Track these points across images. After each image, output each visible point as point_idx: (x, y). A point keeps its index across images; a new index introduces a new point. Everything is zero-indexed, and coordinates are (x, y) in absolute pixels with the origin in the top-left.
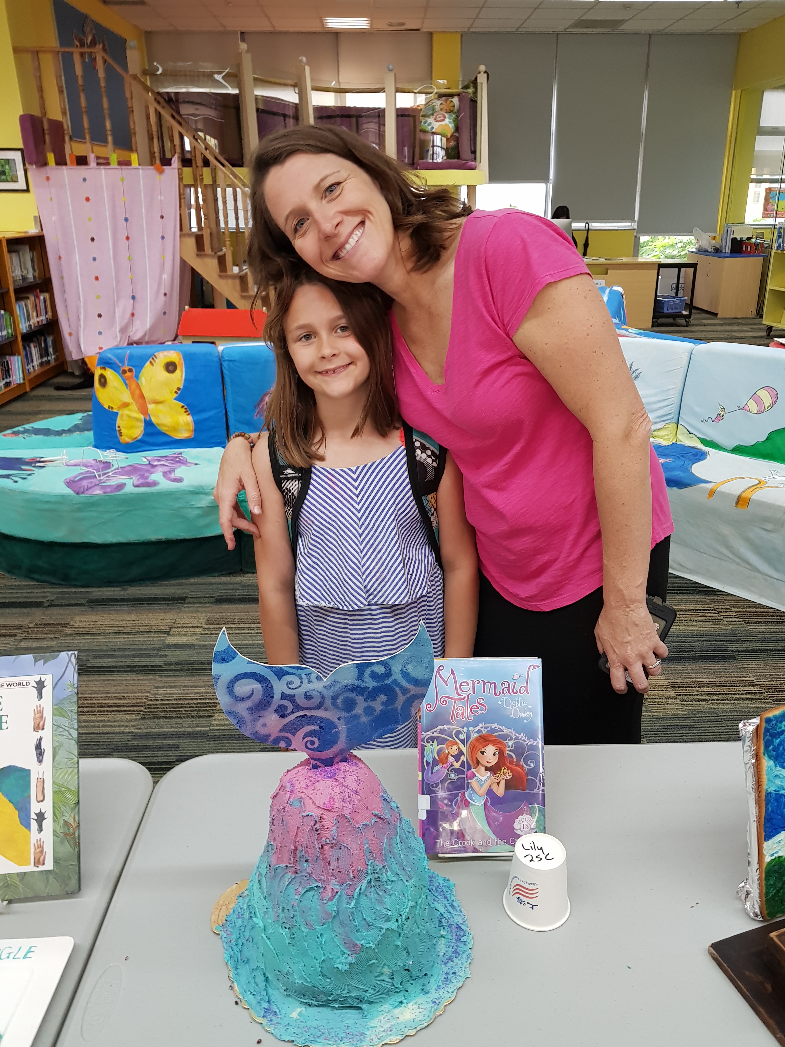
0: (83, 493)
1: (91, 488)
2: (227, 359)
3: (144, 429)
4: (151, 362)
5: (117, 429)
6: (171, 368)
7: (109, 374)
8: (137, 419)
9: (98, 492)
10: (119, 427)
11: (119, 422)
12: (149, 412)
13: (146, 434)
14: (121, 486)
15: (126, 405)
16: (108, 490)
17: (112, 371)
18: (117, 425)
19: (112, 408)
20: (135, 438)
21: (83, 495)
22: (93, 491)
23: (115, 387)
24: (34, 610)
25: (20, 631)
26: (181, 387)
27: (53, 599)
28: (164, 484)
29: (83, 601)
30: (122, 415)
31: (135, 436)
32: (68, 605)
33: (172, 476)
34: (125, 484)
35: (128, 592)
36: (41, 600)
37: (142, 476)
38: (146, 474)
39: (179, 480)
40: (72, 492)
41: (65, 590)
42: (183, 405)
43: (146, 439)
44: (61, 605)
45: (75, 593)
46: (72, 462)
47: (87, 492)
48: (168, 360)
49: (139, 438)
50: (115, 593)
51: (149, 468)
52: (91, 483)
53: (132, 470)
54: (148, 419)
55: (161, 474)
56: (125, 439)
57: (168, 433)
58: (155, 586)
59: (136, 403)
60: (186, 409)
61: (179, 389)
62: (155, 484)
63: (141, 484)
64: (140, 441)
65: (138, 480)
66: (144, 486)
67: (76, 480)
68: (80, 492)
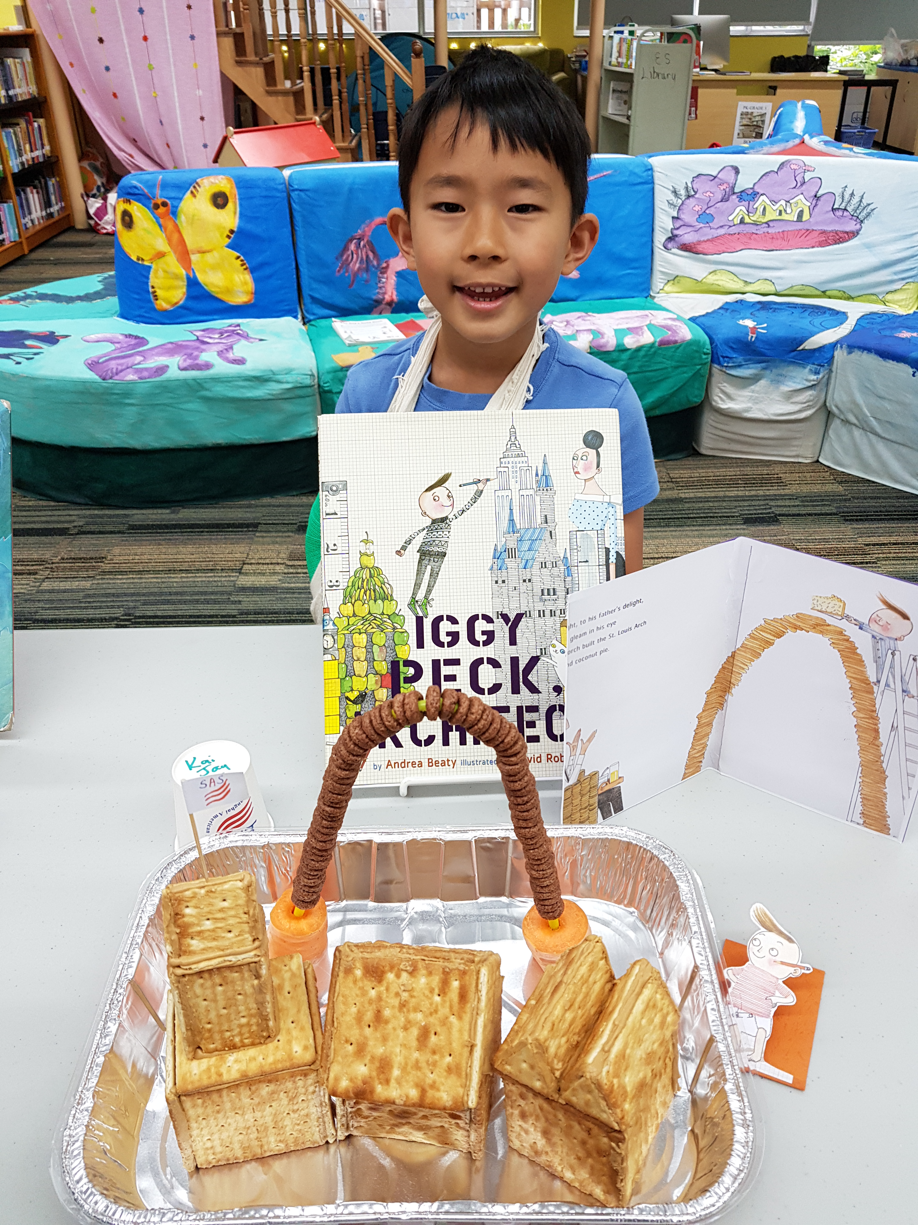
0: (111, 378)
1: (122, 371)
2: (296, 187)
3: (188, 290)
4: (192, 192)
5: (151, 290)
6: (220, 201)
7: (136, 209)
8: (177, 277)
9: (131, 377)
10: (153, 287)
11: (153, 280)
12: (193, 266)
13: (190, 297)
14: (162, 369)
15: (161, 255)
16: (145, 374)
17: (140, 205)
18: (150, 284)
19: (143, 260)
20: (176, 303)
21: (111, 381)
22: (126, 376)
23: (145, 230)
24: (57, 538)
25: (41, 567)
26: (235, 230)
27: (81, 524)
28: (221, 367)
29: (122, 528)
30: (156, 271)
31: (175, 301)
32: (101, 533)
33: (231, 355)
34: (167, 367)
35: (180, 515)
36: (66, 525)
37: (190, 356)
38: (196, 353)
39: (241, 361)
40: (97, 377)
41: (96, 512)
42: (238, 254)
43: (191, 304)
44: (93, 533)
45: (110, 516)
46: (93, 336)
47: (116, 377)
48: (216, 190)
49: (181, 302)
50: (164, 516)
51: (197, 344)
52: (121, 365)
53: (175, 348)
54: (191, 276)
55: (216, 353)
56: (162, 304)
57: (219, 296)
58: (215, 508)
59: (175, 253)
60: (242, 261)
61: (232, 232)
62: (208, 366)
63: (190, 366)
64: (182, 307)
65: (185, 360)
66: (193, 369)
67: (101, 361)
68: (108, 377)
